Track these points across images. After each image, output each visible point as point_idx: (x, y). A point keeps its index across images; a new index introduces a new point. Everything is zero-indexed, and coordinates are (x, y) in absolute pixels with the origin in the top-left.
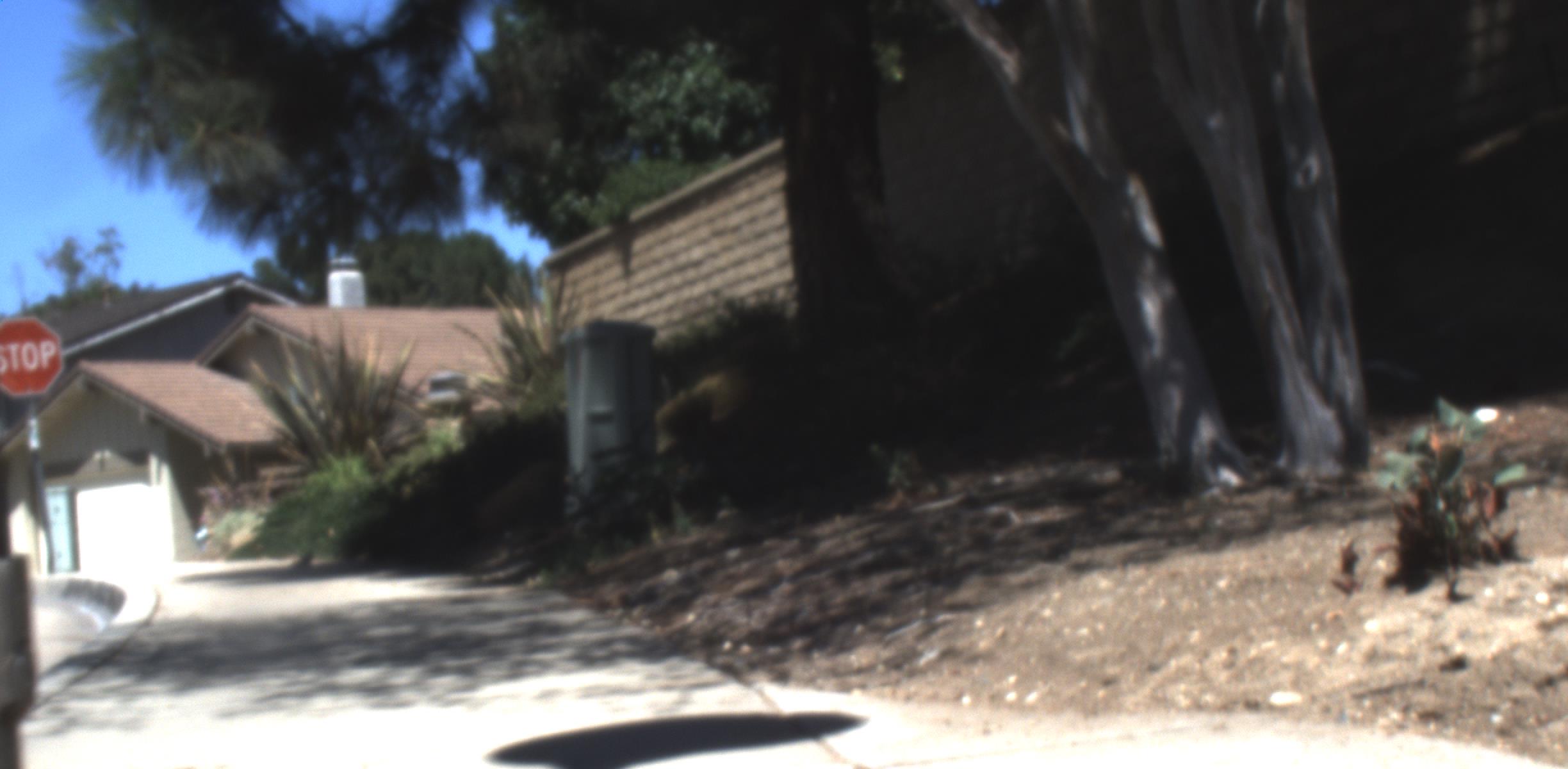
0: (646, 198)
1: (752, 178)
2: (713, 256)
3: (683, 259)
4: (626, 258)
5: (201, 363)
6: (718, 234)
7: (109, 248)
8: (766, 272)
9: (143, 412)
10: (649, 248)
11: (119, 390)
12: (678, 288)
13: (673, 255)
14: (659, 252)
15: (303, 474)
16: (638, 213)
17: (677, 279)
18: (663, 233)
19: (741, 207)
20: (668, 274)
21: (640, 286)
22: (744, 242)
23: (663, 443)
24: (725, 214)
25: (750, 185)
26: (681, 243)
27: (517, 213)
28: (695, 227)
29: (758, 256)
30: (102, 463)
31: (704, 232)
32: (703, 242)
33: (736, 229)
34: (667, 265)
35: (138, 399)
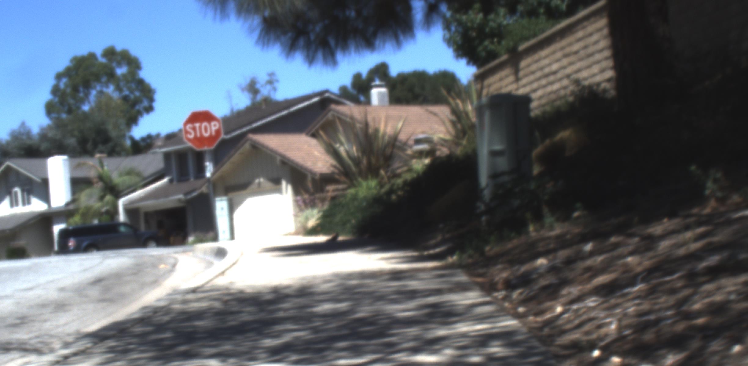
0: (527, 39)
1: (585, 23)
2: (564, 68)
3: (547, 70)
4: (517, 71)
5: (307, 134)
6: (566, 56)
7: (271, 81)
8: (594, 75)
9: (279, 158)
10: (529, 66)
11: (267, 148)
12: (544, 86)
13: (542, 69)
14: (534, 67)
15: (345, 189)
16: (522, 47)
17: (544, 82)
18: (536, 57)
19: (579, 40)
20: (539, 79)
21: (524, 86)
22: (581, 59)
23: (536, 170)
24: (570, 45)
25: (584, 28)
26: (546, 62)
27: (460, 53)
28: (554, 52)
29: (589, 67)
30: (259, 184)
31: (559, 55)
32: (558, 60)
33: (576, 52)
34: (539, 74)
35: (276, 153)
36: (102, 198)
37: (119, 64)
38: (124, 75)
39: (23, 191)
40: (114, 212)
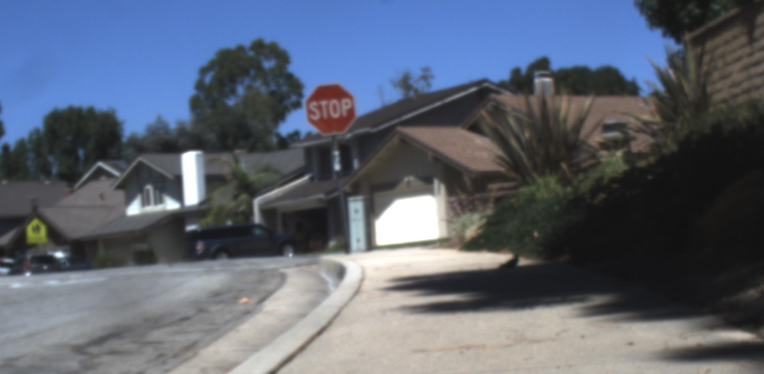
4: (751, 29)
5: (463, 127)
7: (426, 77)
9: (430, 154)
11: (417, 142)
15: (516, 188)
30: (409, 183)
35: (427, 147)
36: (236, 197)
37: (267, 58)
38: (272, 70)
39: (156, 188)
40: (249, 213)
